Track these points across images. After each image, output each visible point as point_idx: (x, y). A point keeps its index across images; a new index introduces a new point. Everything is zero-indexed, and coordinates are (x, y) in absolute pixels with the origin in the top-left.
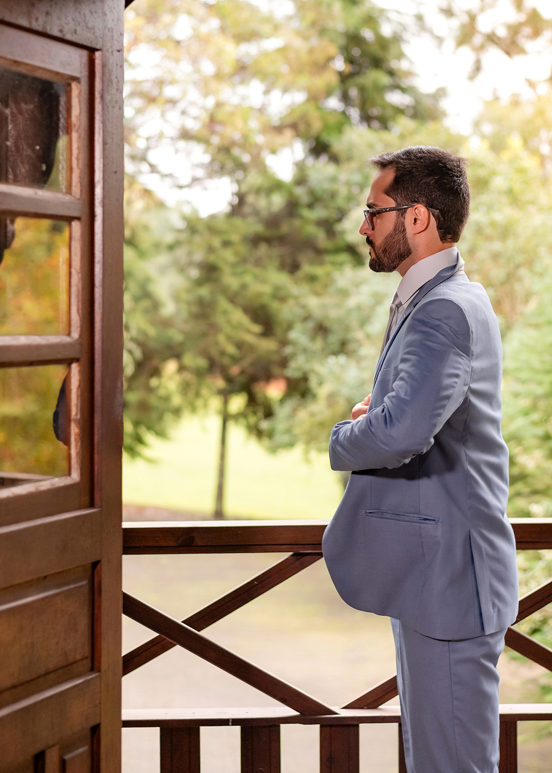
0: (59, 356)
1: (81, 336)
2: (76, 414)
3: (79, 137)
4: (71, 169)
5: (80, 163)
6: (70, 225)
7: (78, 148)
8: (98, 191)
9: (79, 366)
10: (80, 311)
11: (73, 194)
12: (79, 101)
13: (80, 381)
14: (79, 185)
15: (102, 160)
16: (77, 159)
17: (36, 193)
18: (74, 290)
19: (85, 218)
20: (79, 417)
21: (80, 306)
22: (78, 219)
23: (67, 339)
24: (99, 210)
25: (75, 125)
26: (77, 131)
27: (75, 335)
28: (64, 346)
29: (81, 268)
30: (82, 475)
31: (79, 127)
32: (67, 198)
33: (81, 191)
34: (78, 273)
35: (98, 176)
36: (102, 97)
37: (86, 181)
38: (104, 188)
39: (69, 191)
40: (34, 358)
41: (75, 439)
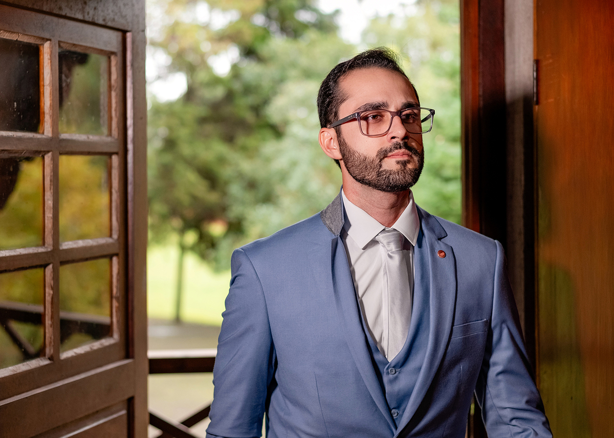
0: (105, 253)
1: (119, 237)
2: (117, 293)
3: (117, 95)
4: (110, 118)
5: (118, 114)
6: (111, 158)
7: (116, 103)
8: (130, 132)
9: (118, 258)
10: (119, 220)
11: (113, 135)
12: (117, 69)
13: (119, 269)
14: (117, 129)
15: (132, 111)
16: (116, 110)
17: (88, 138)
18: (114, 204)
19: (121, 153)
20: (118, 294)
21: (119, 216)
22: (116, 153)
23: (110, 240)
24: (130, 146)
25: (114, 86)
26: (115, 90)
27: (115, 236)
28: (108, 245)
29: (119, 188)
30: (121, 336)
31: (117, 87)
32: (109, 139)
33: (119, 134)
34: (116, 192)
35: (130, 122)
36: (132, 65)
37: (121, 125)
38: (134, 131)
39: (110, 134)
40: (88, 256)
41: (116, 312)
